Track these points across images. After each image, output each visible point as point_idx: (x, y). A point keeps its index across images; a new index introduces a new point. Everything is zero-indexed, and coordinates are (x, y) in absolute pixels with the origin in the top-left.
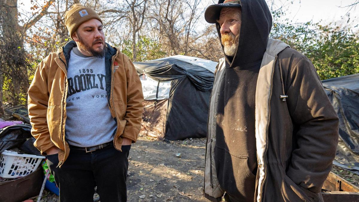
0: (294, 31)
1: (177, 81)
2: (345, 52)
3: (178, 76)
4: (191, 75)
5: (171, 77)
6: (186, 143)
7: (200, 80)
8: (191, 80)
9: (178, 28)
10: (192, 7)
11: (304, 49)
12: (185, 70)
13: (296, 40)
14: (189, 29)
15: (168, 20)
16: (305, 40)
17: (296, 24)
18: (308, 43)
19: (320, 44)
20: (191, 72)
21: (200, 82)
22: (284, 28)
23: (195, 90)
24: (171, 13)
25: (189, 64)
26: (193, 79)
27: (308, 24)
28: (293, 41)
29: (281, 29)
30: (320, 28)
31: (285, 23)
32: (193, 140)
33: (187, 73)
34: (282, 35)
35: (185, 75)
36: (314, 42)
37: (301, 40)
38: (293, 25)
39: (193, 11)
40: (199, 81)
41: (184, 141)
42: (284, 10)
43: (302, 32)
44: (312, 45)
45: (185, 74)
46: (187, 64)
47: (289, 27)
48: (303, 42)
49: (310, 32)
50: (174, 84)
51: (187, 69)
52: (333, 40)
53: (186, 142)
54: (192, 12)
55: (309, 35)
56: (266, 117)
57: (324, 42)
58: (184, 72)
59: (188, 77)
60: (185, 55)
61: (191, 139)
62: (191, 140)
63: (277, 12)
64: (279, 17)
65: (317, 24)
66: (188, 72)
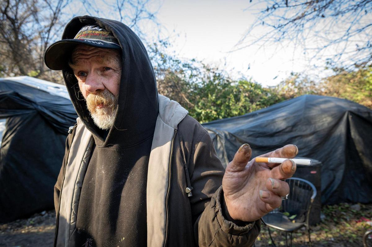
0: (180, 66)
1: (17, 120)
2: (224, 93)
3: (20, 112)
4: (46, 111)
5: (6, 112)
6: (34, 221)
7: (62, 118)
8: (46, 118)
9: (29, 33)
10: (54, 9)
11: (190, 86)
12: (35, 103)
13: (183, 75)
14: (48, 38)
15: (8, 18)
16: (192, 76)
17: (182, 58)
18: (194, 79)
19: (204, 82)
20: (47, 106)
21: (63, 121)
22: (171, 61)
23: (53, 133)
24: (15, 8)
25: (44, 93)
26: (49, 116)
27: (194, 60)
28: (180, 76)
29: (168, 61)
30: (204, 67)
31: (172, 55)
32: (47, 215)
33: (39, 108)
34: (170, 68)
35: (35, 111)
36: (199, 79)
37: (187, 76)
38: (180, 59)
39: (55, 14)
40: (59, 120)
41: (29, 220)
42: (170, 41)
43: (189, 67)
44: (197, 82)
45: (36, 109)
46: (41, 92)
47: (176, 61)
48: (190, 78)
49: (195, 69)
50: (12, 125)
51: (39, 100)
52: (214, 80)
53: (34, 219)
54: (53, 16)
55: (195, 72)
56: (162, 229)
57: (207, 81)
58: (33, 105)
59: (41, 114)
60: (36, 77)
61: (43, 213)
62: (42, 215)
63: (164, 41)
64: (166, 47)
65: (201, 62)
66: (41, 106)
